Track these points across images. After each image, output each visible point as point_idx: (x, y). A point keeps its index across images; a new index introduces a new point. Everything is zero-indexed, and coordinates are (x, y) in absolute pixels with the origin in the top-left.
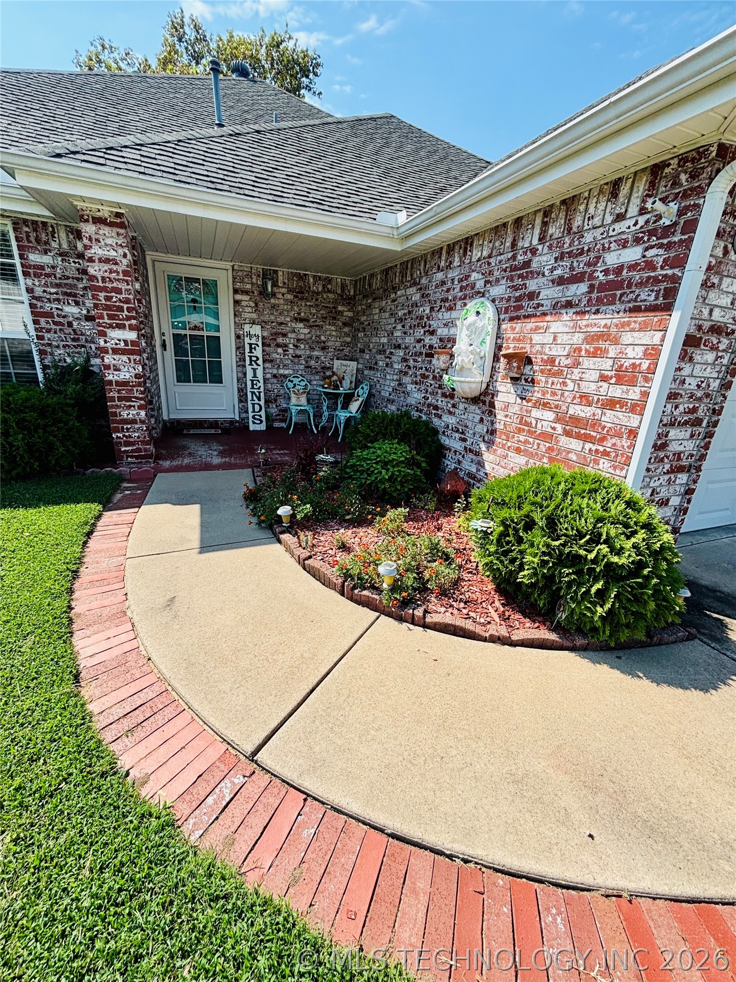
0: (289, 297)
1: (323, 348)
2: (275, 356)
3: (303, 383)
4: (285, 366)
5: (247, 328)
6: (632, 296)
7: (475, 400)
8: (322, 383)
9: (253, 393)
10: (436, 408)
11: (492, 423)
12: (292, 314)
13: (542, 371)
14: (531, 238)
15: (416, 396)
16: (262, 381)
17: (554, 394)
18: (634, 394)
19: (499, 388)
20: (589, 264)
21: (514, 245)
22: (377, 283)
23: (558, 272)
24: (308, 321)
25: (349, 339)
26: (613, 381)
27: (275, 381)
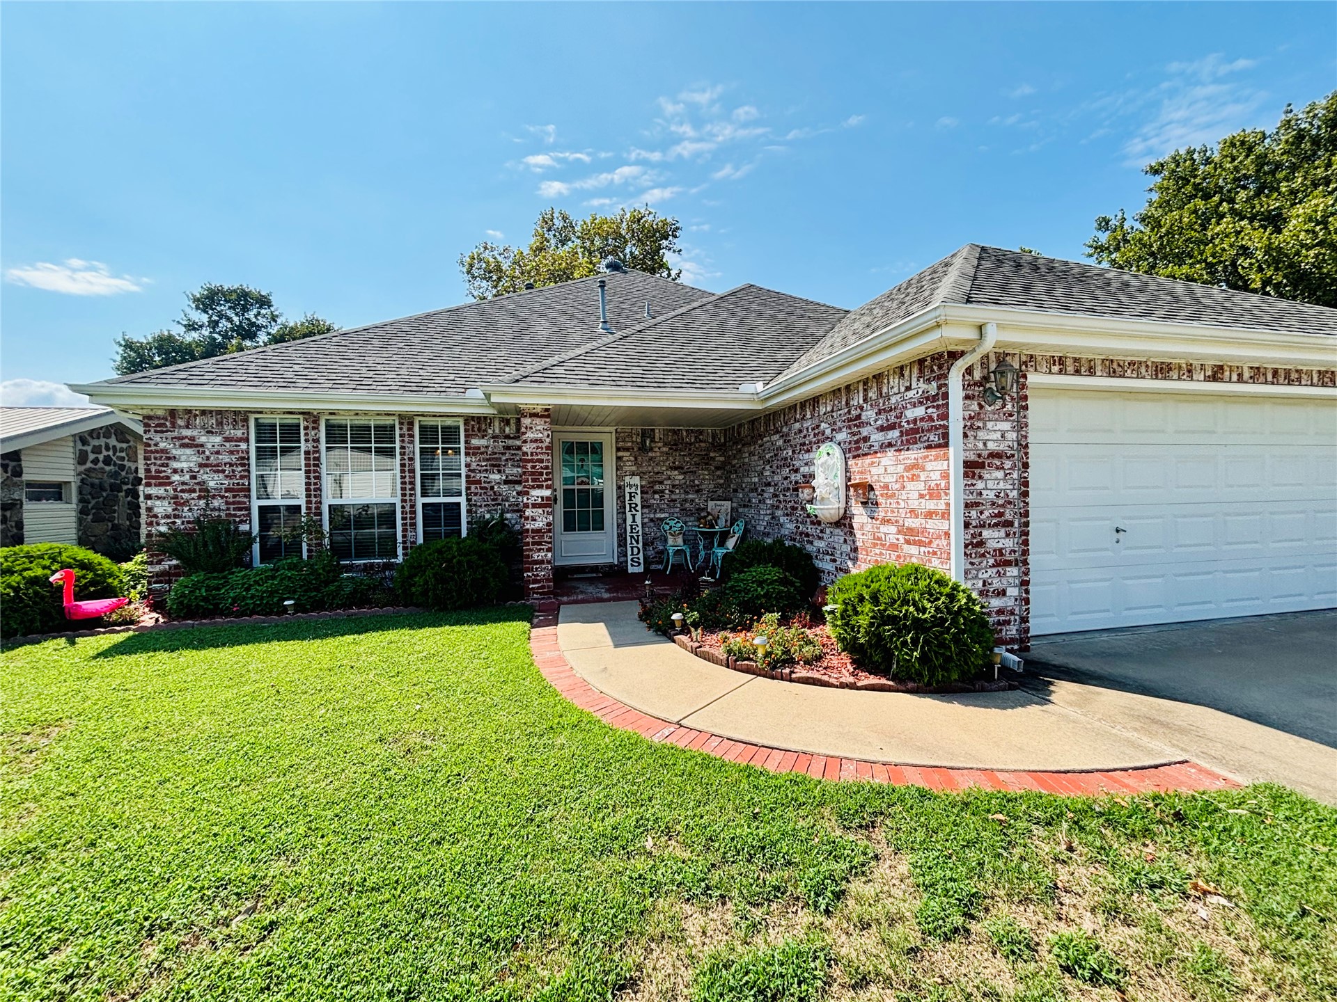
0: (665, 449)
1: (697, 491)
2: (652, 501)
3: (679, 525)
4: (662, 511)
5: (627, 479)
6: (925, 438)
7: (837, 524)
8: (697, 523)
9: (632, 537)
10: (807, 535)
11: (854, 542)
12: (667, 464)
13: (882, 495)
14: (858, 399)
15: (789, 527)
16: (640, 526)
17: (893, 512)
18: (941, 506)
19: (854, 512)
20: (897, 417)
21: (847, 403)
22: (745, 431)
23: (879, 422)
24: (682, 468)
25: (722, 481)
26: (927, 497)
27: (652, 524)
